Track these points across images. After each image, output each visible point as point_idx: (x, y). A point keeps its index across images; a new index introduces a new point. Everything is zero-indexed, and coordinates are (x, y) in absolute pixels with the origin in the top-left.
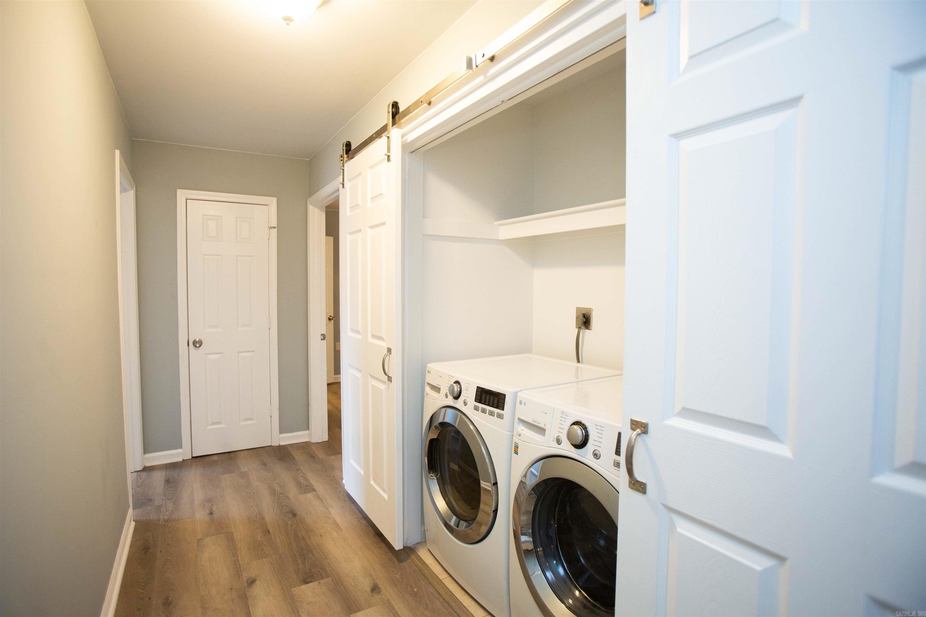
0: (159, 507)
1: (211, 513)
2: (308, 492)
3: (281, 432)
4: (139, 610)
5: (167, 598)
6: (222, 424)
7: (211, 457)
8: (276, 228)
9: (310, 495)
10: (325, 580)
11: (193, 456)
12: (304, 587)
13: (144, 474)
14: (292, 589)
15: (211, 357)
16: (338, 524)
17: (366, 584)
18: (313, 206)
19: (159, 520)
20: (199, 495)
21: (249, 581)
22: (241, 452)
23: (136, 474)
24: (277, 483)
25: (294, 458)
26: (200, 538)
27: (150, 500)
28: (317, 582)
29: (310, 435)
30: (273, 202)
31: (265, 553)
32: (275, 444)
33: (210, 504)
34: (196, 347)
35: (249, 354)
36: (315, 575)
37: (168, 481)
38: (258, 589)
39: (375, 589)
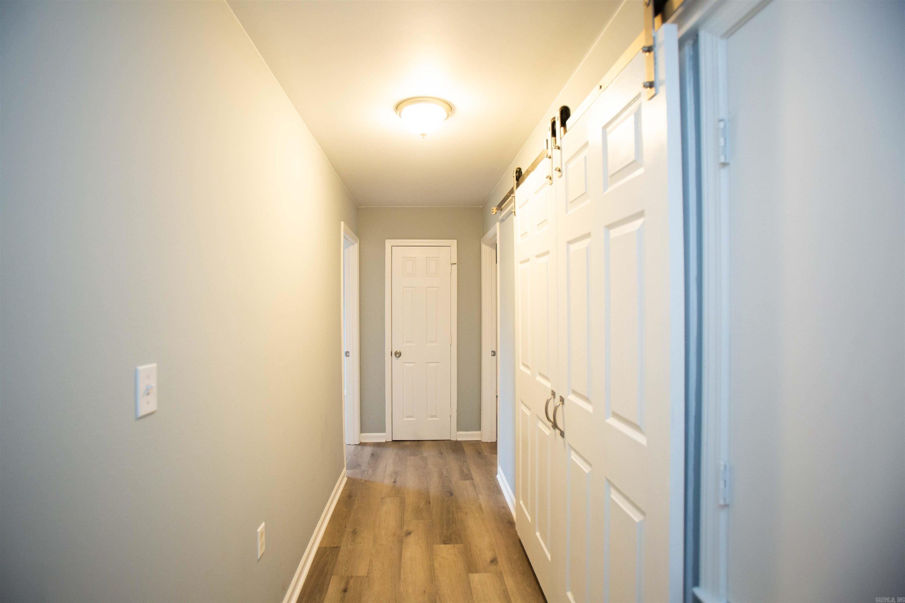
0: (363, 472)
1: (395, 482)
2: (467, 480)
3: (458, 430)
4: (338, 532)
5: (355, 529)
6: (414, 418)
7: (405, 442)
8: (456, 264)
9: (467, 482)
10: (459, 545)
11: (393, 440)
12: (442, 546)
13: (359, 447)
14: (434, 545)
15: (407, 365)
16: (482, 507)
17: (488, 556)
18: (485, 245)
19: (361, 480)
20: (390, 468)
21: (407, 532)
22: (427, 442)
23: (355, 446)
24: (446, 469)
25: (464, 452)
26: (383, 496)
27: (360, 465)
28: (453, 545)
29: (481, 435)
30: (454, 243)
31: (422, 517)
32: (454, 439)
33: (396, 476)
34: (396, 356)
35: (435, 365)
36: (453, 540)
37: (373, 455)
38: (411, 539)
39: (494, 561)
